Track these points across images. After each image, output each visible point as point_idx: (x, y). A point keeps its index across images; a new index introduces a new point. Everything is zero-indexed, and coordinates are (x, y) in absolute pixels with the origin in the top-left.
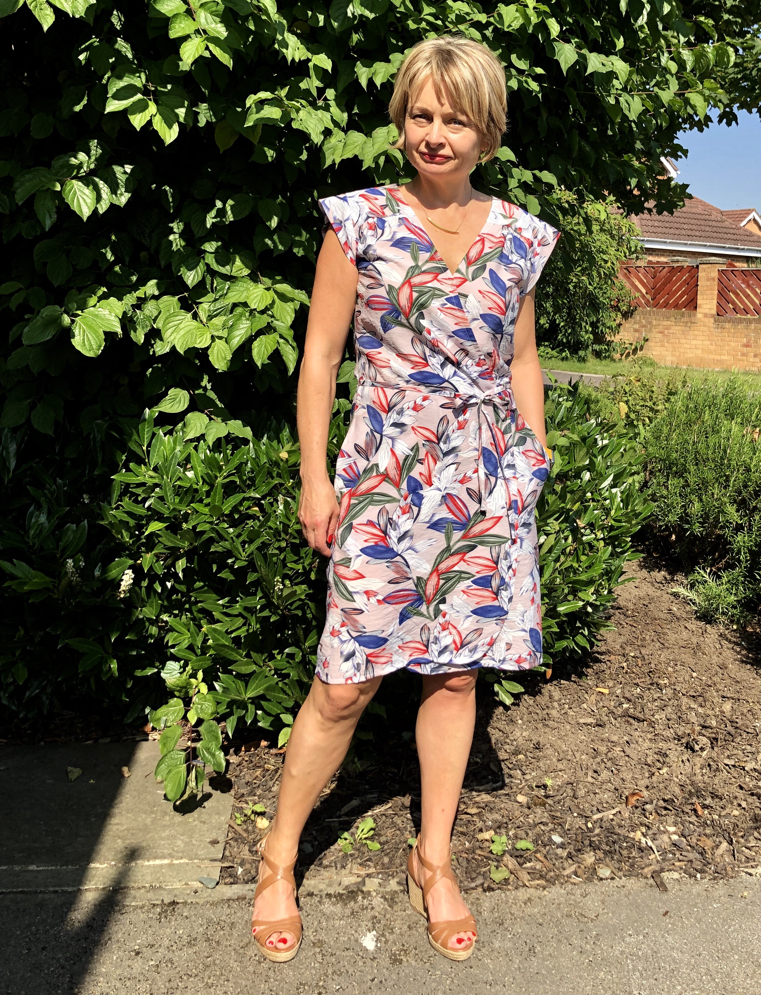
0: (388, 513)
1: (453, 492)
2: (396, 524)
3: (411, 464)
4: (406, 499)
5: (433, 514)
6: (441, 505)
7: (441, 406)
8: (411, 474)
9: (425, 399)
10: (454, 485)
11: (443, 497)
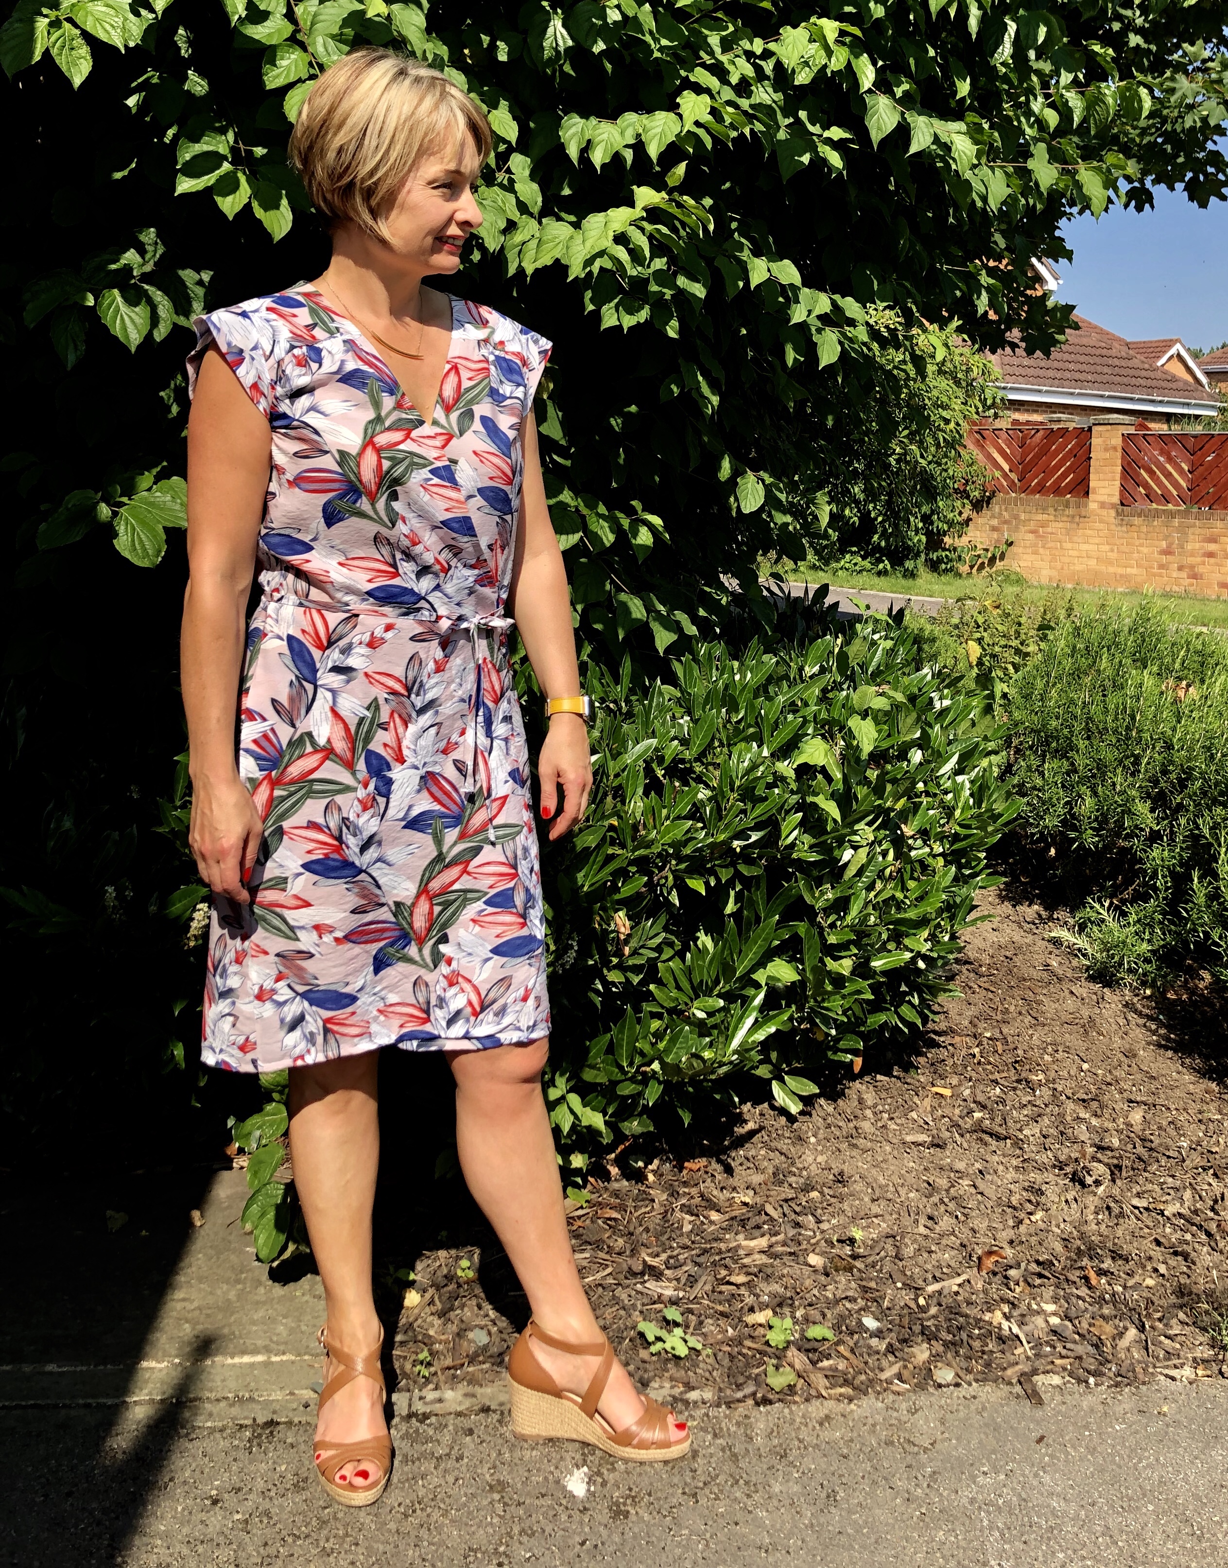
0: (340, 809)
1: (436, 769)
2: (356, 827)
3: (369, 731)
4: (366, 786)
5: (410, 807)
6: (419, 791)
7: (411, 639)
8: (371, 747)
9: (389, 628)
10: (435, 758)
11: (421, 778)
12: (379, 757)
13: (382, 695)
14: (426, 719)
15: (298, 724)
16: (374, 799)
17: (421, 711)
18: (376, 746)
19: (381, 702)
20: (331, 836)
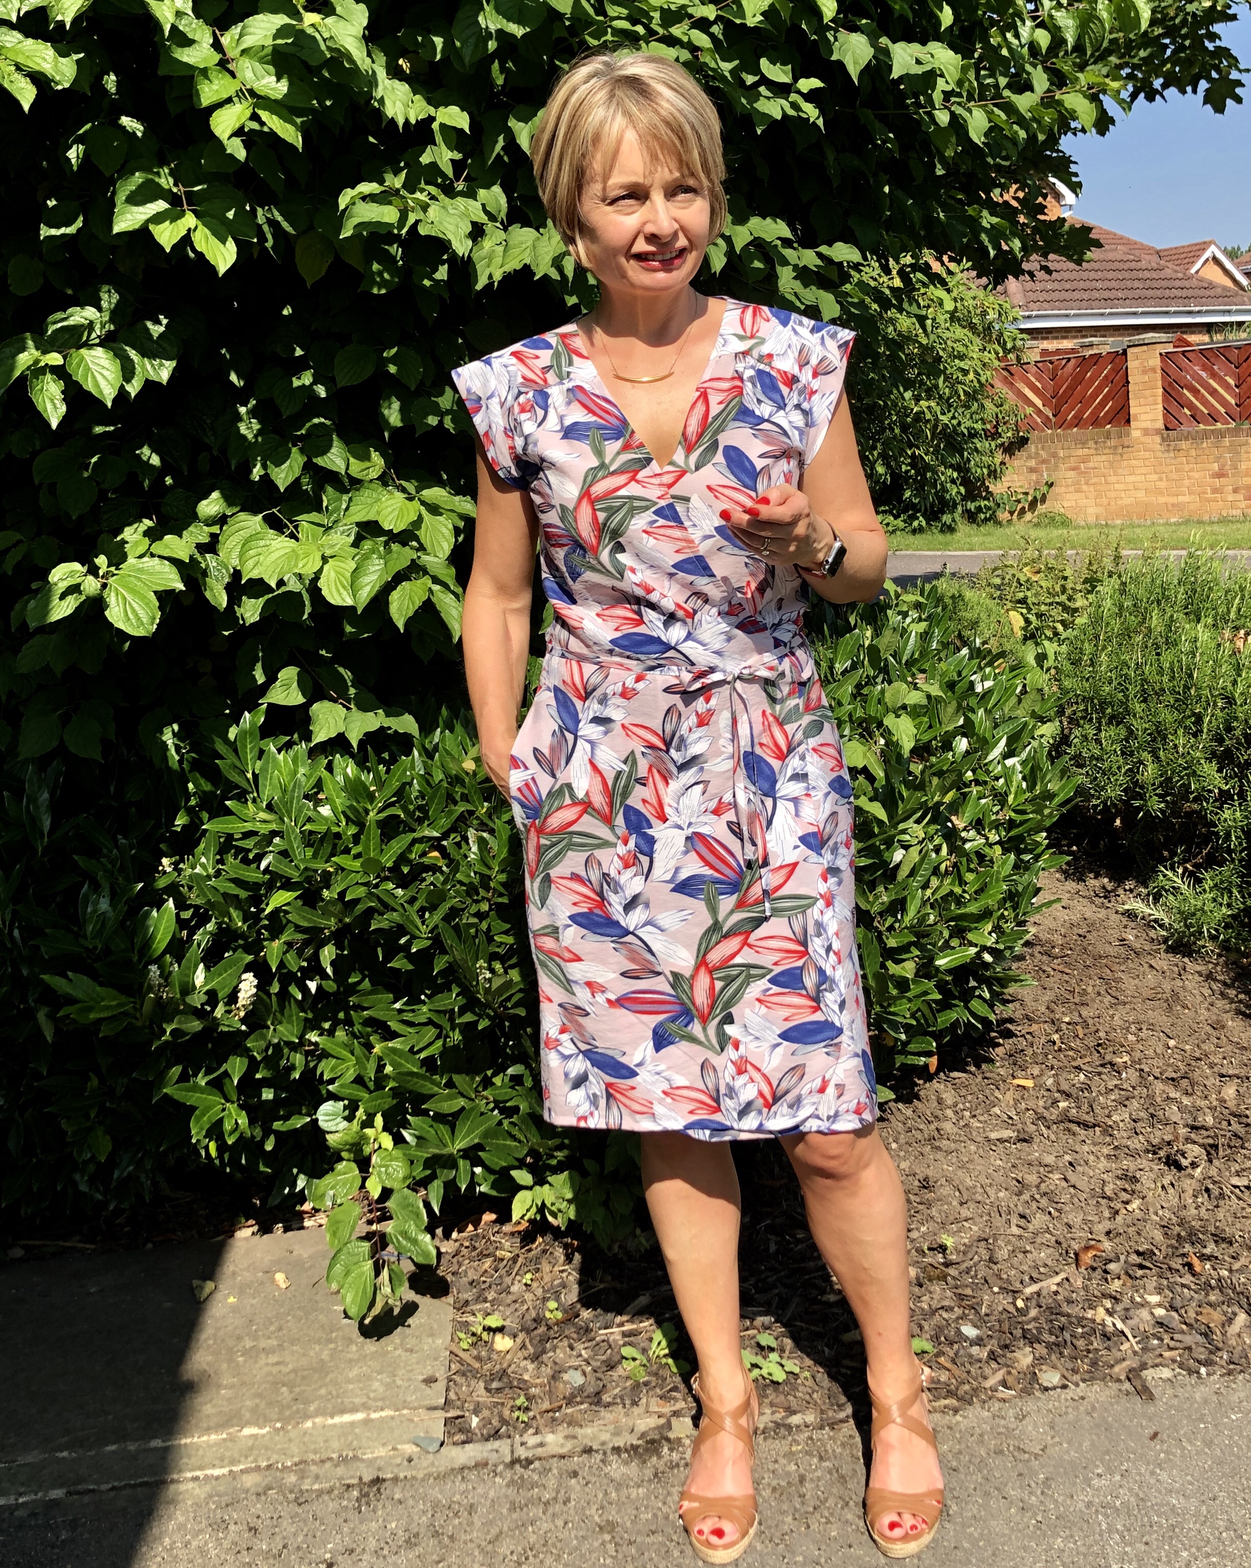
0: (600, 864)
1: (704, 830)
2: (617, 884)
3: (626, 787)
4: (626, 843)
5: (677, 870)
6: (686, 853)
7: (664, 691)
8: (629, 802)
9: (639, 680)
10: (703, 819)
11: (687, 838)
12: (638, 813)
13: (639, 748)
14: (688, 776)
15: (558, 775)
16: (636, 857)
17: (683, 767)
18: (634, 801)
19: (638, 756)
20: (594, 890)
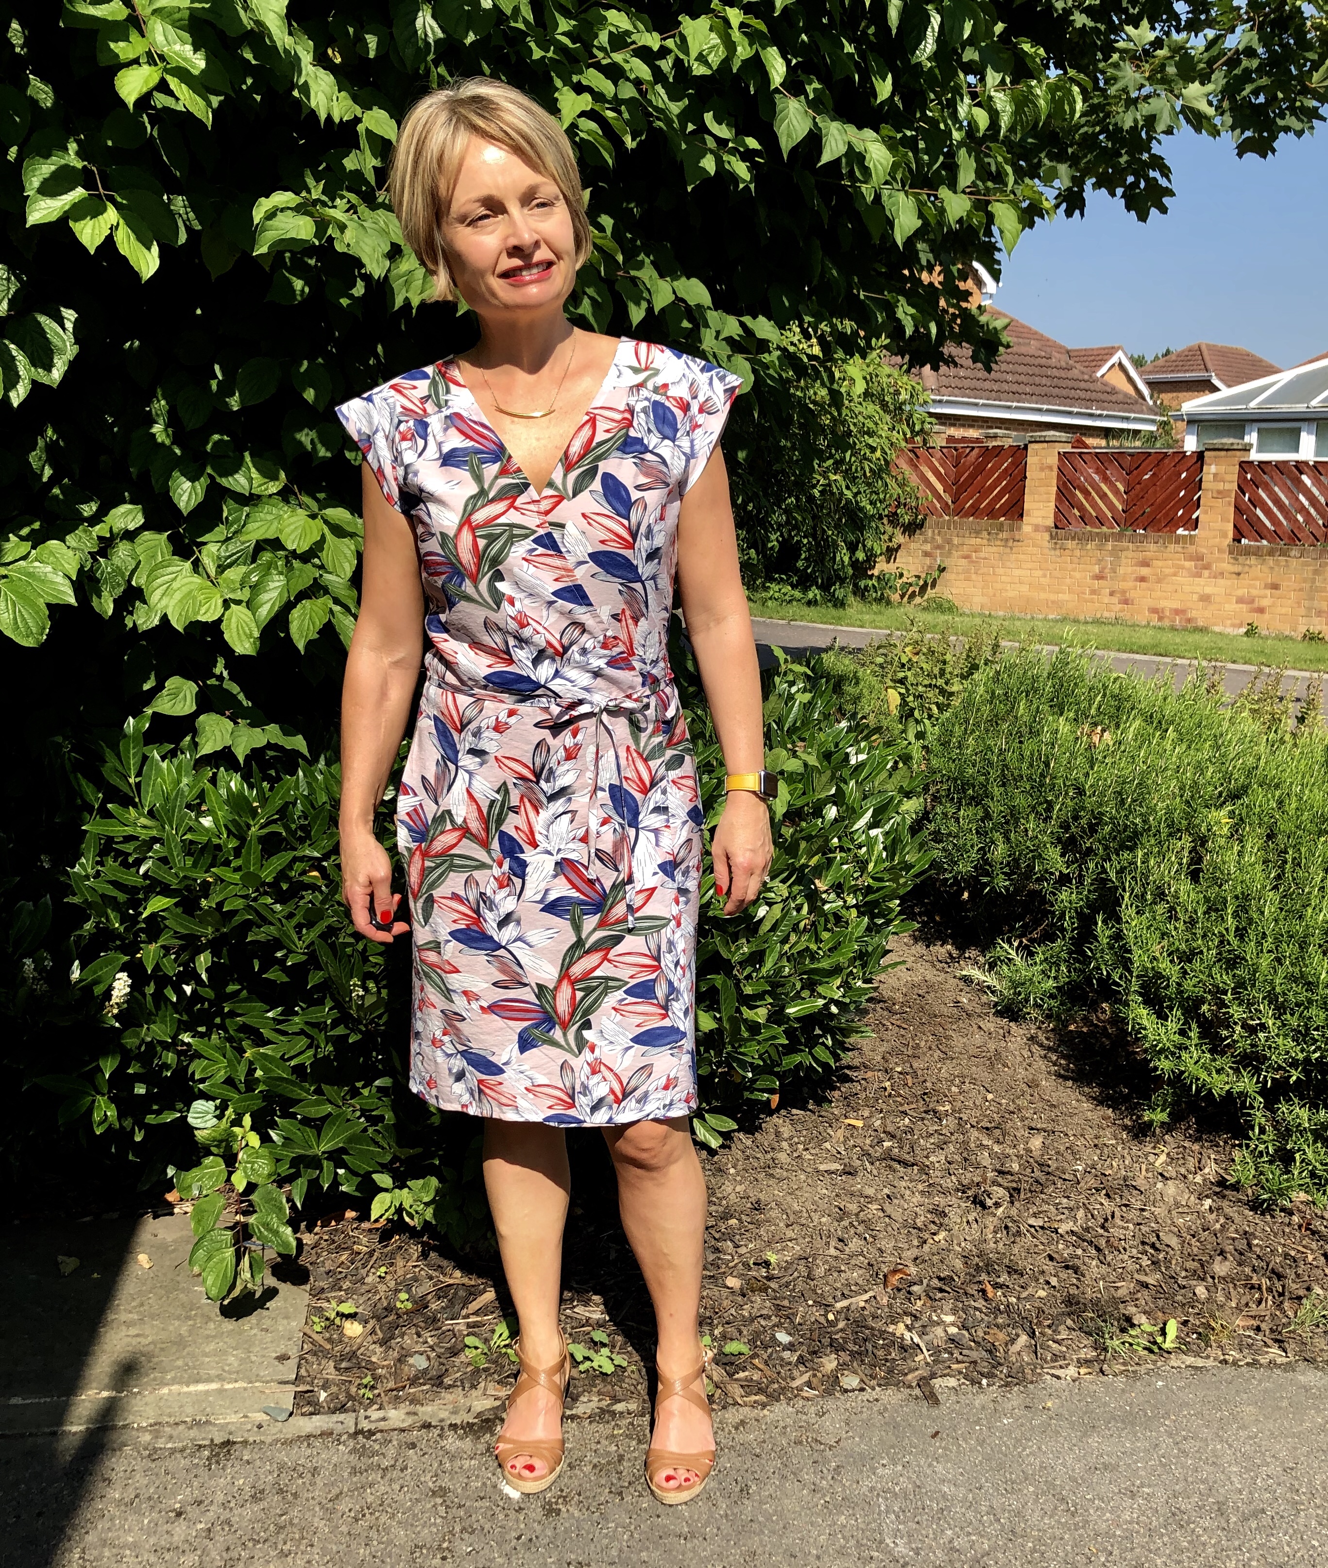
0: (478, 884)
1: (572, 856)
2: (492, 902)
3: (500, 813)
4: (500, 865)
5: (547, 891)
6: (555, 876)
7: (536, 725)
8: (504, 828)
9: (511, 713)
10: (571, 846)
11: (557, 864)
12: (511, 839)
13: (511, 781)
14: (559, 806)
15: (441, 802)
16: (509, 879)
17: (552, 798)
18: (508, 827)
19: (510, 786)
20: (471, 908)
